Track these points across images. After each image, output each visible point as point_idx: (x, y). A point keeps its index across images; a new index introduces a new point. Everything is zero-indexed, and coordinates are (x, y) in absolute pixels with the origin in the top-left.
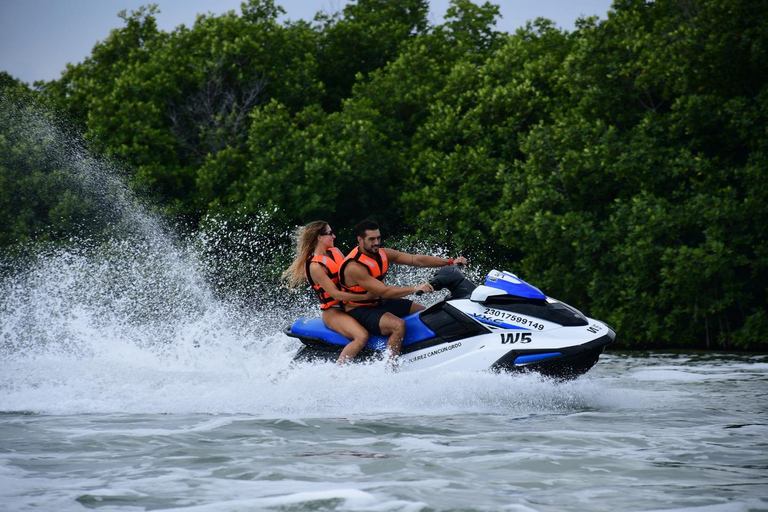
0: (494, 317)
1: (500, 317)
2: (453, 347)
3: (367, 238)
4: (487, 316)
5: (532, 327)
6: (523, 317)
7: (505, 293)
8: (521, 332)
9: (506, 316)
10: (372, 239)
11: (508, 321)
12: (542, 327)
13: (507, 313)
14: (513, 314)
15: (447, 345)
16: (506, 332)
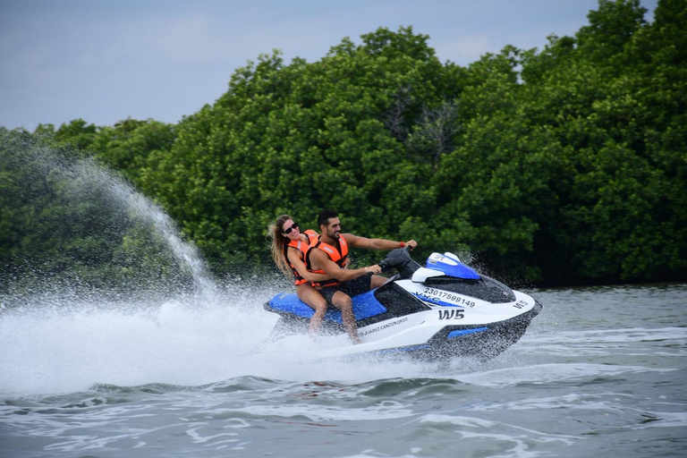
0: (432, 296)
1: (437, 296)
2: (401, 321)
3: (330, 226)
4: (427, 295)
5: (465, 305)
6: (458, 295)
7: (443, 274)
8: (455, 309)
9: (443, 294)
10: (335, 226)
11: (444, 299)
12: (473, 305)
13: (443, 291)
14: (449, 293)
15: (395, 319)
16: (443, 309)
